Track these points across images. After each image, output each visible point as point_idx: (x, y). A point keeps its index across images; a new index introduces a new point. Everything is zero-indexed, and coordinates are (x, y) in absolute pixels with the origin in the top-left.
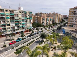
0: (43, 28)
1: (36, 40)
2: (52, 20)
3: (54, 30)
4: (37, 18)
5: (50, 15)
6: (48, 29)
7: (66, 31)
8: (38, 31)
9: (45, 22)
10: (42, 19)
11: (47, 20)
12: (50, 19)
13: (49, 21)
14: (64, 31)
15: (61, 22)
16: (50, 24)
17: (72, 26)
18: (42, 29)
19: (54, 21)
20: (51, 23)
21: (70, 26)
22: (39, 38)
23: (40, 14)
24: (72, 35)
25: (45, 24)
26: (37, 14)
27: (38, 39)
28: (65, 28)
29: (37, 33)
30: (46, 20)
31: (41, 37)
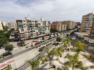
0: (59, 33)
1: (53, 43)
2: (66, 27)
3: (68, 35)
4: (54, 25)
5: (64, 23)
6: (62, 34)
8: (55, 36)
10: (57, 26)
11: (62, 26)
12: (64, 26)
13: (63, 28)
14: (77, 36)
15: (74, 28)
17: (85, 31)
18: (57, 34)
20: (65, 29)
21: (83, 31)
22: (55, 41)
23: (56, 22)
25: (60, 30)
26: (53, 23)
27: (54, 42)
28: (78, 33)
29: (54, 37)
30: (61, 27)
31: (57, 40)
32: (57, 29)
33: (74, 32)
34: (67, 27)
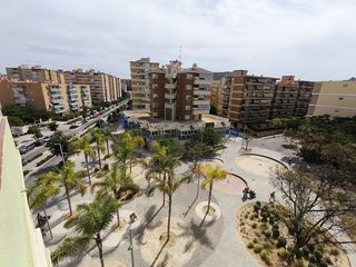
0: (58, 123)
1: (35, 169)
2: (89, 94)
5: (77, 77)
7: (129, 120)
9: (64, 102)
10: (45, 92)
11: (68, 93)
12: (82, 92)
13: (79, 98)
14: (126, 122)
16: (85, 108)
17: (144, 107)
18: (53, 127)
19: (98, 96)
20: (89, 104)
21: (139, 107)
22: (49, 158)
23: (33, 70)
24: (142, 126)
25: (67, 108)
26: (15, 71)
27: (43, 162)
28: (126, 113)
29: (37, 144)
30: (65, 95)
31: (56, 152)
32: (47, 103)
33: (118, 111)
34: (94, 95)
